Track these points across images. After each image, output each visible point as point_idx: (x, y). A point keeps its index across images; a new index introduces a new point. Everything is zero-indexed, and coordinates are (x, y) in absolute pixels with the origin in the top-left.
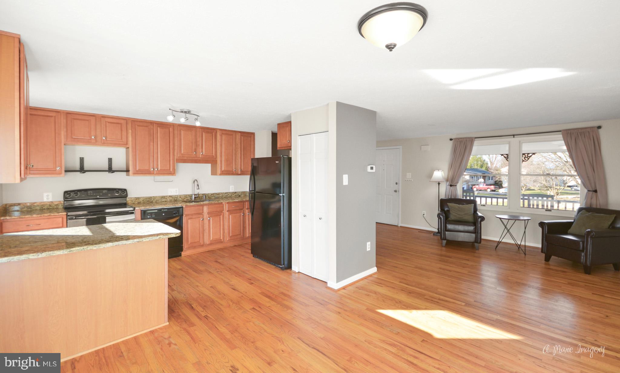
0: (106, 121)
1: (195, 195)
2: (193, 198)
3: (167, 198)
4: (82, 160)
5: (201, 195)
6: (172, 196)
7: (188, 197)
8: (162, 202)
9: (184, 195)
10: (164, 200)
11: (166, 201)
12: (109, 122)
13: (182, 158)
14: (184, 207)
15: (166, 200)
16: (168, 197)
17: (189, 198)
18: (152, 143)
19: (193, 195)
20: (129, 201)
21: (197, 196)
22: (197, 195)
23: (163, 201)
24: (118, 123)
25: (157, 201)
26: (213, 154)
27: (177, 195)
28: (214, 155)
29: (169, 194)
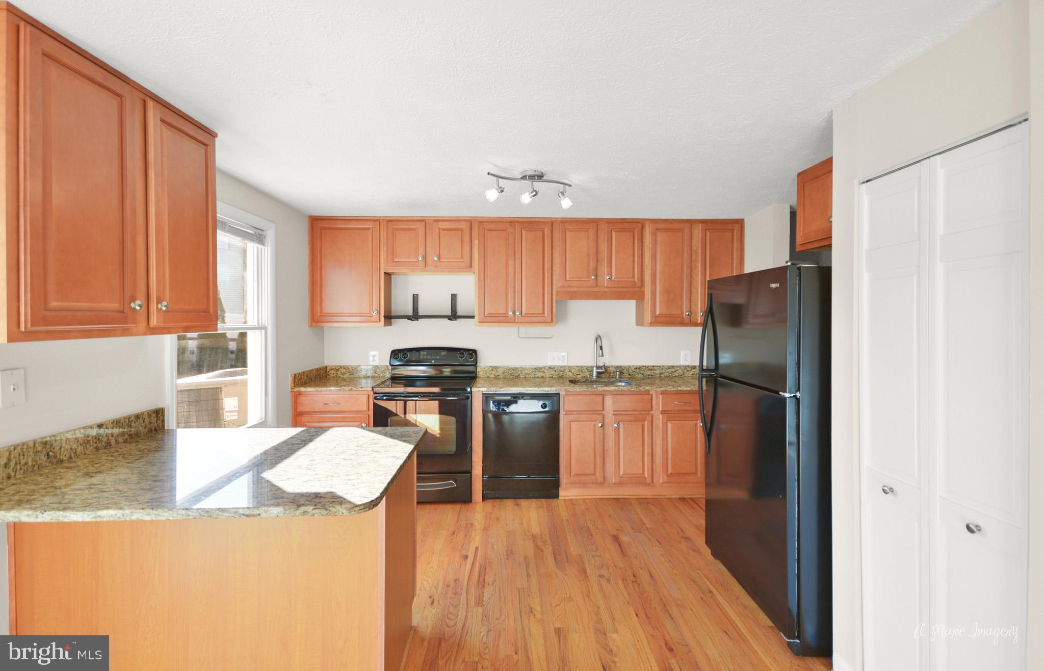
0: (440, 227)
1: (598, 367)
2: (595, 374)
3: (545, 371)
4: (415, 298)
5: (612, 369)
6: (554, 368)
7: (586, 371)
8: (535, 377)
9: (577, 367)
10: (539, 375)
11: (542, 377)
12: (444, 230)
13: (568, 289)
14: (562, 393)
15: (544, 374)
16: (546, 368)
17: (587, 374)
18: (511, 263)
19: (595, 368)
20: (481, 373)
21: (603, 371)
22: (602, 369)
23: (538, 377)
24: (457, 230)
25: (527, 376)
26: (633, 277)
27: (564, 367)
28: (636, 280)
29: (550, 363)
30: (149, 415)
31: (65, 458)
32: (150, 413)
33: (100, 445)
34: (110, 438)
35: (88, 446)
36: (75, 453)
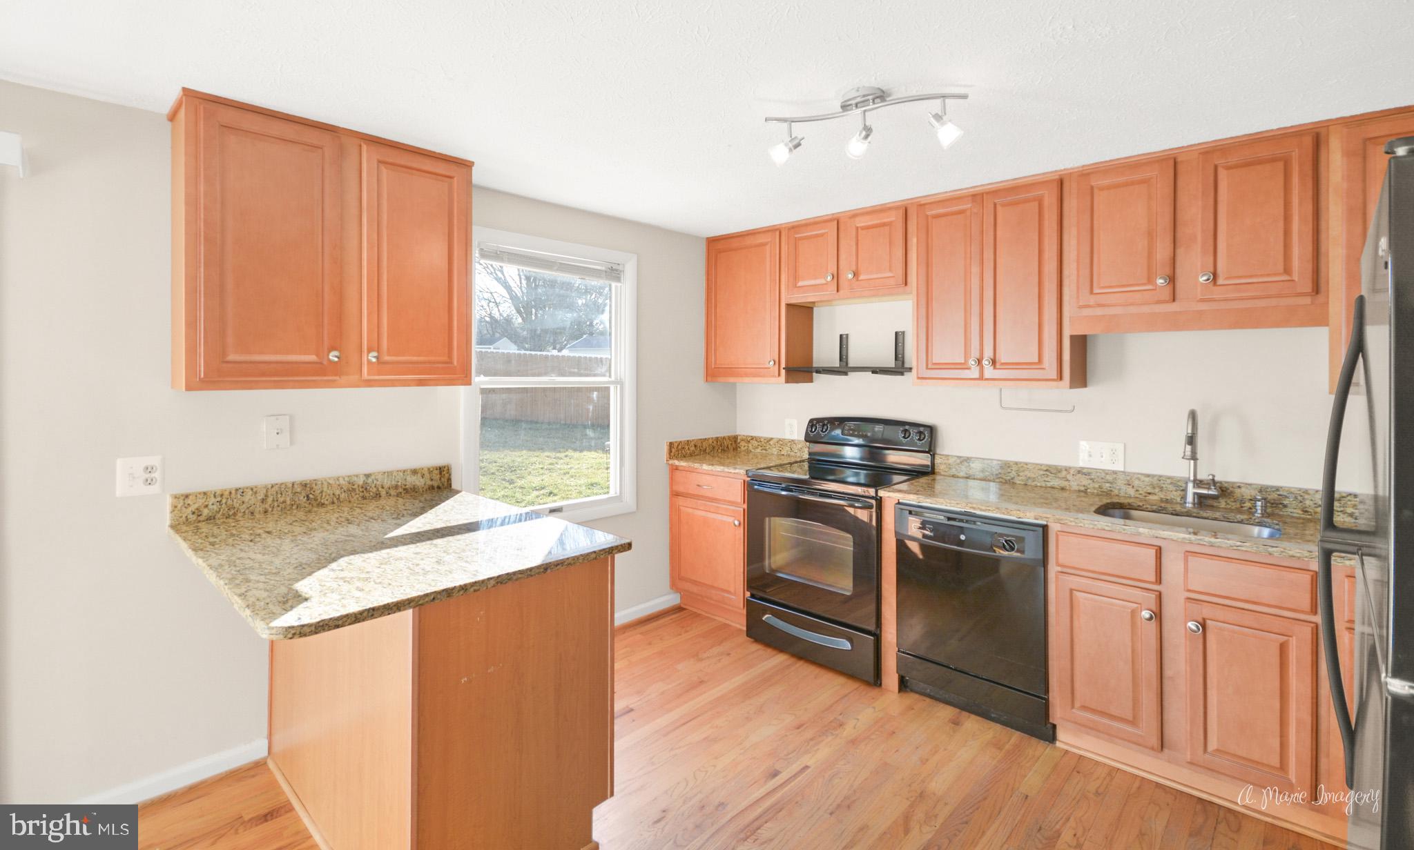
0: (858, 225)
1: (1198, 483)
2: (1190, 498)
3: (1069, 477)
4: (843, 340)
5: (1247, 493)
6: (1089, 474)
7: (1171, 487)
8: (1046, 487)
9: (1148, 476)
10: (1056, 483)
11: (1063, 489)
12: (864, 228)
13: (1099, 312)
14: (1054, 528)
15: (1066, 483)
16: (1072, 472)
17: (1176, 496)
19: (1190, 485)
20: (942, 467)
21: (1210, 492)
22: (1209, 489)
23: (1052, 488)
24: (883, 225)
25: (1029, 482)
26: (1287, 270)
27: (1115, 472)
28: (1296, 277)
29: (1083, 461)
30: (430, 471)
31: (326, 502)
32: (431, 469)
33: (367, 495)
34: (380, 489)
35: (353, 494)
36: (338, 499)
